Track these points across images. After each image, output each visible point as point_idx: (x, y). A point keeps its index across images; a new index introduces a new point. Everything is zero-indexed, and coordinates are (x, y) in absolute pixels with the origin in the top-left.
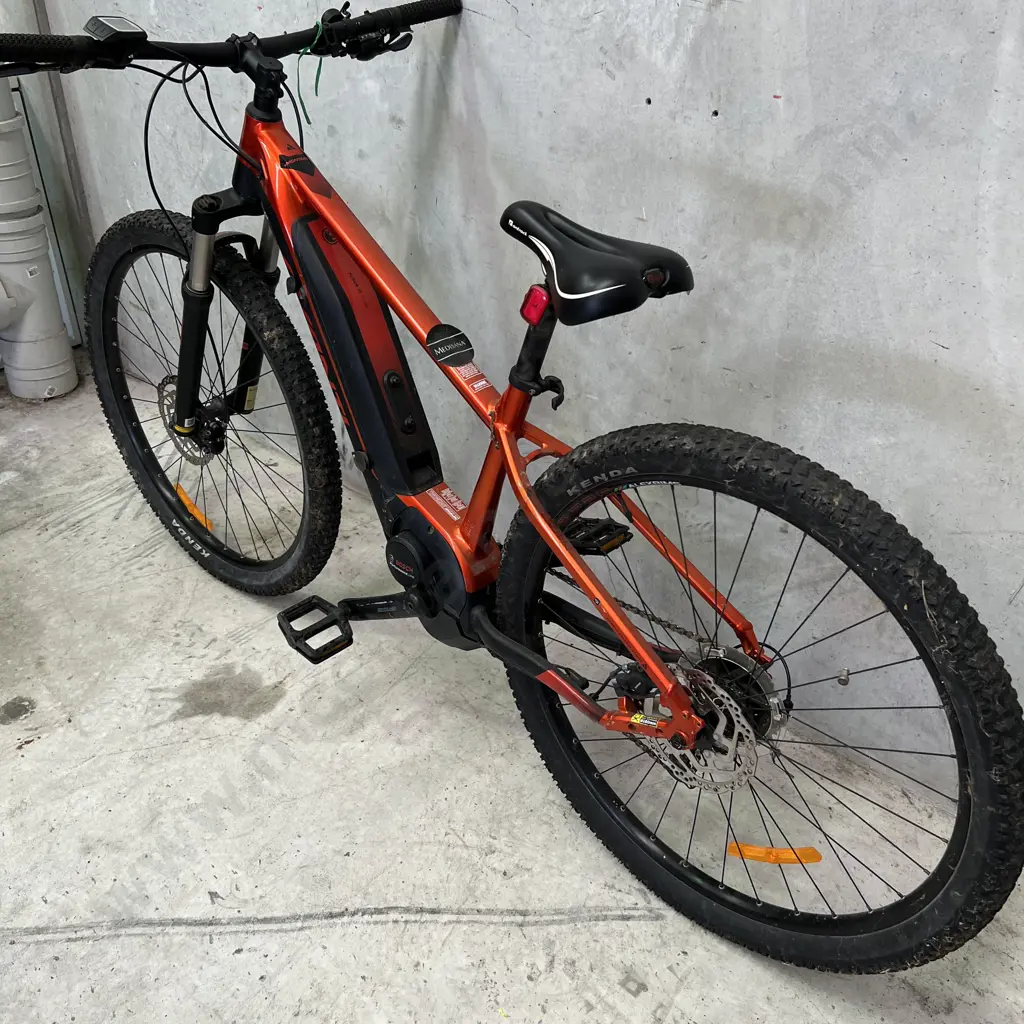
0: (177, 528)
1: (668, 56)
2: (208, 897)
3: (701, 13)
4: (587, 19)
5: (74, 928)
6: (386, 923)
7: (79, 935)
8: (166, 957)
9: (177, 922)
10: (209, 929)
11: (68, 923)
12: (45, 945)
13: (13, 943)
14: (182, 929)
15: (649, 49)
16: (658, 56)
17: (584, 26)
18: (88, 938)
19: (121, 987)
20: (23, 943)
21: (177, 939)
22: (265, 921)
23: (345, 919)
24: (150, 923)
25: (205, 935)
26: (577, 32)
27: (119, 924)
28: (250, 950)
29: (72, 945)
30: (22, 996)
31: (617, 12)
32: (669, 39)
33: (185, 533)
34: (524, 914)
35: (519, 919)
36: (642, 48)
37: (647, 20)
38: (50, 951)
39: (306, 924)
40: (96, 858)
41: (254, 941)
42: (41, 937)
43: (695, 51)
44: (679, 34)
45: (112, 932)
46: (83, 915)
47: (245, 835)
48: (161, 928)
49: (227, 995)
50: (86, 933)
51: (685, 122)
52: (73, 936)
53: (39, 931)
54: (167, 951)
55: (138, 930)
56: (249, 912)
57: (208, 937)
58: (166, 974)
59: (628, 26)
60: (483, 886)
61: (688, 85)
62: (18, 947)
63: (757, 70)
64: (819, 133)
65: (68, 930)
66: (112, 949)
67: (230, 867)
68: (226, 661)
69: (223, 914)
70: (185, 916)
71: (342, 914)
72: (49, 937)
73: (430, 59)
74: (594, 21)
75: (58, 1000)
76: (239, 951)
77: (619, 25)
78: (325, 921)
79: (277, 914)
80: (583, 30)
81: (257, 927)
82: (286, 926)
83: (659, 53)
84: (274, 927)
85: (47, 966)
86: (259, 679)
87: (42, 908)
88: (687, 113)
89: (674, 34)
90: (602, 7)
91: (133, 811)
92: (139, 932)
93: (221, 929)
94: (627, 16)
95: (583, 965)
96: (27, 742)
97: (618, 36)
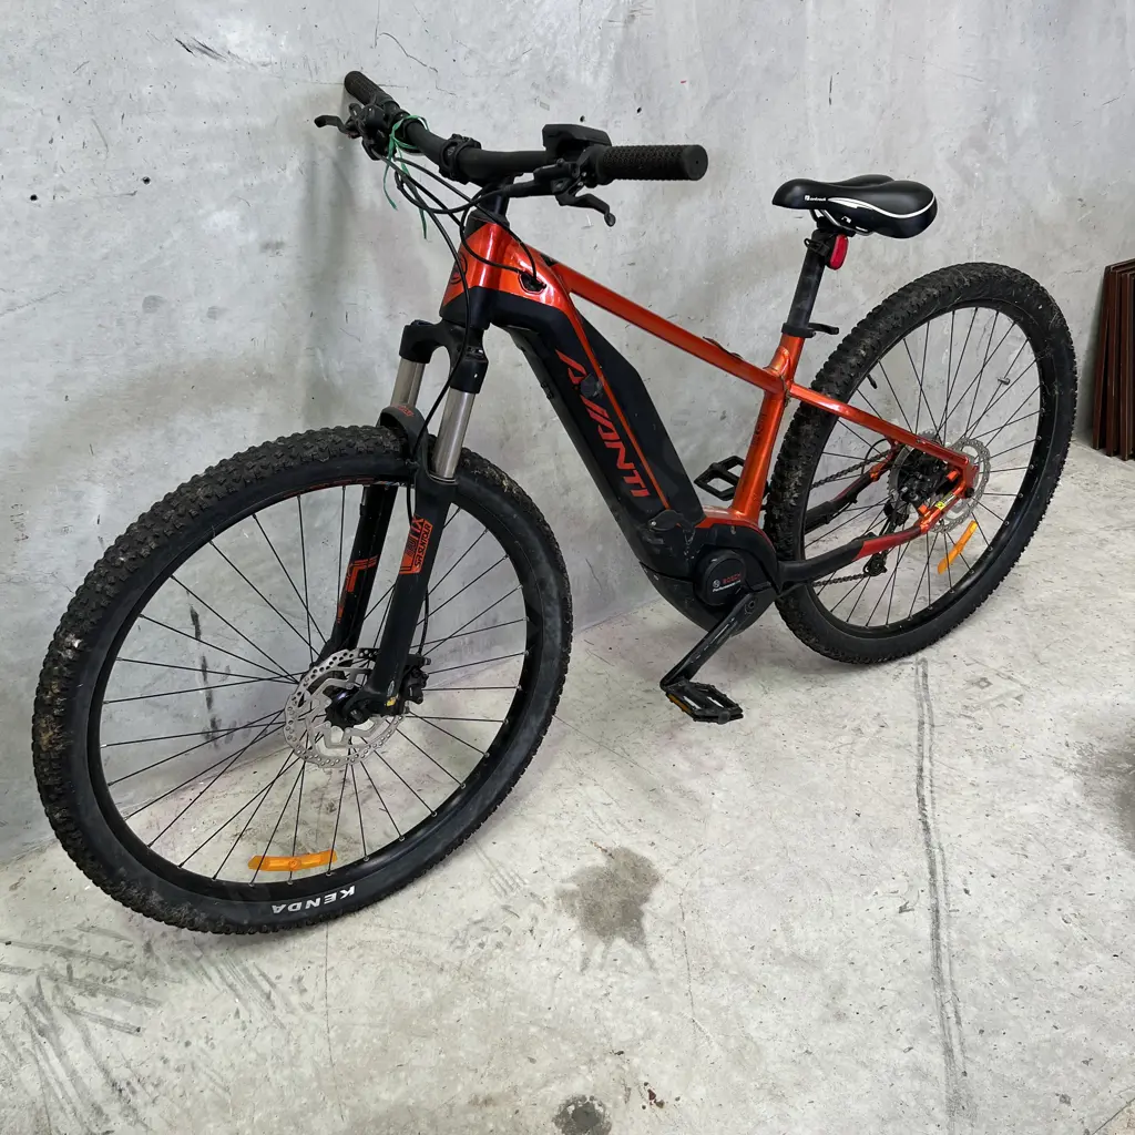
0: (286, 909)
1: (596, 75)
2: (905, 914)
3: (620, 30)
4: (516, 60)
5: (944, 1020)
6: (933, 799)
7: (952, 1015)
8: (975, 944)
9: (936, 936)
10: (943, 913)
11: (937, 1026)
12: (966, 1044)
13: (965, 1074)
14: (943, 933)
15: (578, 73)
16: (587, 78)
17: (514, 68)
18: (956, 1007)
19: (1010, 976)
20: (964, 1063)
21: (954, 936)
22: (933, 873)
23: (930, 821)
24: (937, 957)
25: (949, 916)
26: (507, 75)
27: (939, 982)
28: (965, 884)
29: (964, 1020)
30: (1027, 1058)
31: (545, 47)
32: (594, 59)
33: (299, 905)
34: (922, 723)
35: (926, 726)
36: (572, 74)
37: (574, 48)
38: (973, 1038)
39: (935, 845)
40: (853, 1008)
41: (956, 882)
42: (957, 1050)
43: (618, 65)
44: (603, 53)
45: (948, 986)
46: (928, 1014)
47: (829, 886)
48: (942, 948)
49: (1012, 900)
50: (949, 1009)
51: (616, 126)
52: (953, 1019)
53: (948, 1051)
54: (967, 943)
55: (945, 966)
56: (925, 884)
57: (952, 914)
58: (994, 943)
59: (557, 58)
60: (895, 740)
61: (615, 94)
62: (970, 1068)
63: (667, 66)
64: (715, 99)
65: (946, 1025)
66: (966, 985)
67: (870, 897)
68: (551, 898)
69: (926, 901)
70: (928, 931)
71: (925, 823)
72: (955, 1041)
73: (320, 155)
74: (523, 60)
75: (1029, 1026)
76: (967, 892)
77: (548, 58)
78: (933, 834)
79: (925, 864)
80: (513, 72)
81: (940, 877)
82: (938, 858)
83: (588, 73)
84: (939, 869)
85: (990, 1040)
86: (593, 870)
87: (919, 1052)
88: (617, 118)
89: (598, 53)
90: (529, 46)
91: (787, 978)
92: (948, 965)
93: (942, 904)
94: (554, 48)
95: (968, 703)
96: (652, 1096)
97: (548, 68)
